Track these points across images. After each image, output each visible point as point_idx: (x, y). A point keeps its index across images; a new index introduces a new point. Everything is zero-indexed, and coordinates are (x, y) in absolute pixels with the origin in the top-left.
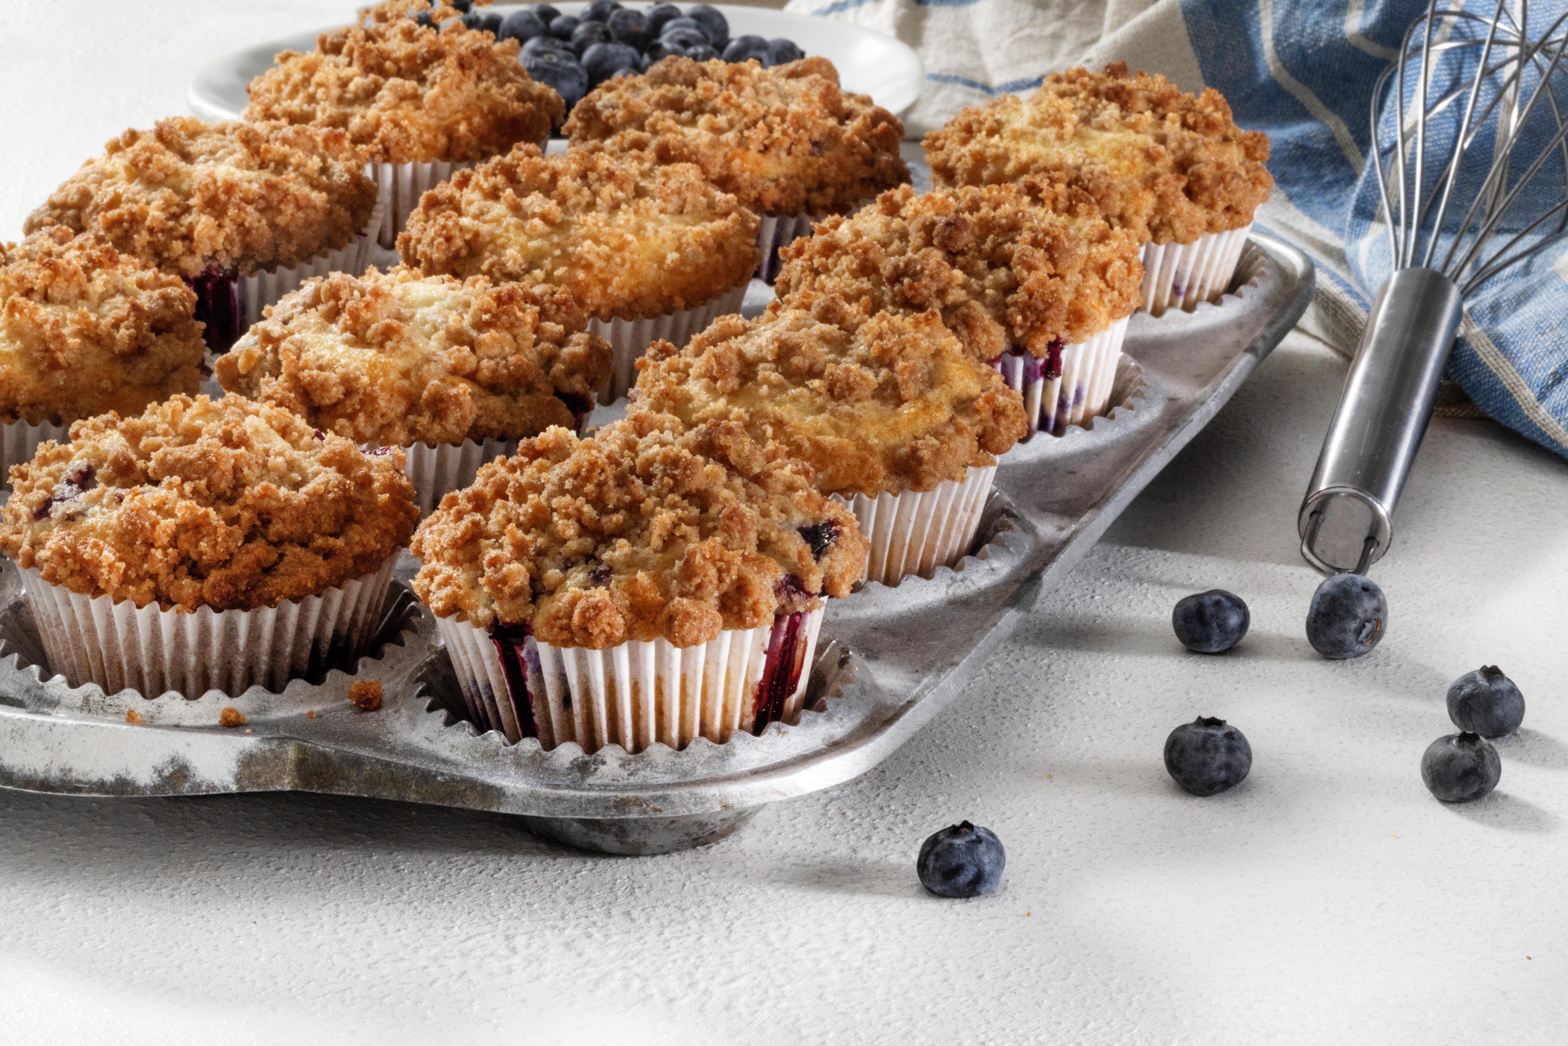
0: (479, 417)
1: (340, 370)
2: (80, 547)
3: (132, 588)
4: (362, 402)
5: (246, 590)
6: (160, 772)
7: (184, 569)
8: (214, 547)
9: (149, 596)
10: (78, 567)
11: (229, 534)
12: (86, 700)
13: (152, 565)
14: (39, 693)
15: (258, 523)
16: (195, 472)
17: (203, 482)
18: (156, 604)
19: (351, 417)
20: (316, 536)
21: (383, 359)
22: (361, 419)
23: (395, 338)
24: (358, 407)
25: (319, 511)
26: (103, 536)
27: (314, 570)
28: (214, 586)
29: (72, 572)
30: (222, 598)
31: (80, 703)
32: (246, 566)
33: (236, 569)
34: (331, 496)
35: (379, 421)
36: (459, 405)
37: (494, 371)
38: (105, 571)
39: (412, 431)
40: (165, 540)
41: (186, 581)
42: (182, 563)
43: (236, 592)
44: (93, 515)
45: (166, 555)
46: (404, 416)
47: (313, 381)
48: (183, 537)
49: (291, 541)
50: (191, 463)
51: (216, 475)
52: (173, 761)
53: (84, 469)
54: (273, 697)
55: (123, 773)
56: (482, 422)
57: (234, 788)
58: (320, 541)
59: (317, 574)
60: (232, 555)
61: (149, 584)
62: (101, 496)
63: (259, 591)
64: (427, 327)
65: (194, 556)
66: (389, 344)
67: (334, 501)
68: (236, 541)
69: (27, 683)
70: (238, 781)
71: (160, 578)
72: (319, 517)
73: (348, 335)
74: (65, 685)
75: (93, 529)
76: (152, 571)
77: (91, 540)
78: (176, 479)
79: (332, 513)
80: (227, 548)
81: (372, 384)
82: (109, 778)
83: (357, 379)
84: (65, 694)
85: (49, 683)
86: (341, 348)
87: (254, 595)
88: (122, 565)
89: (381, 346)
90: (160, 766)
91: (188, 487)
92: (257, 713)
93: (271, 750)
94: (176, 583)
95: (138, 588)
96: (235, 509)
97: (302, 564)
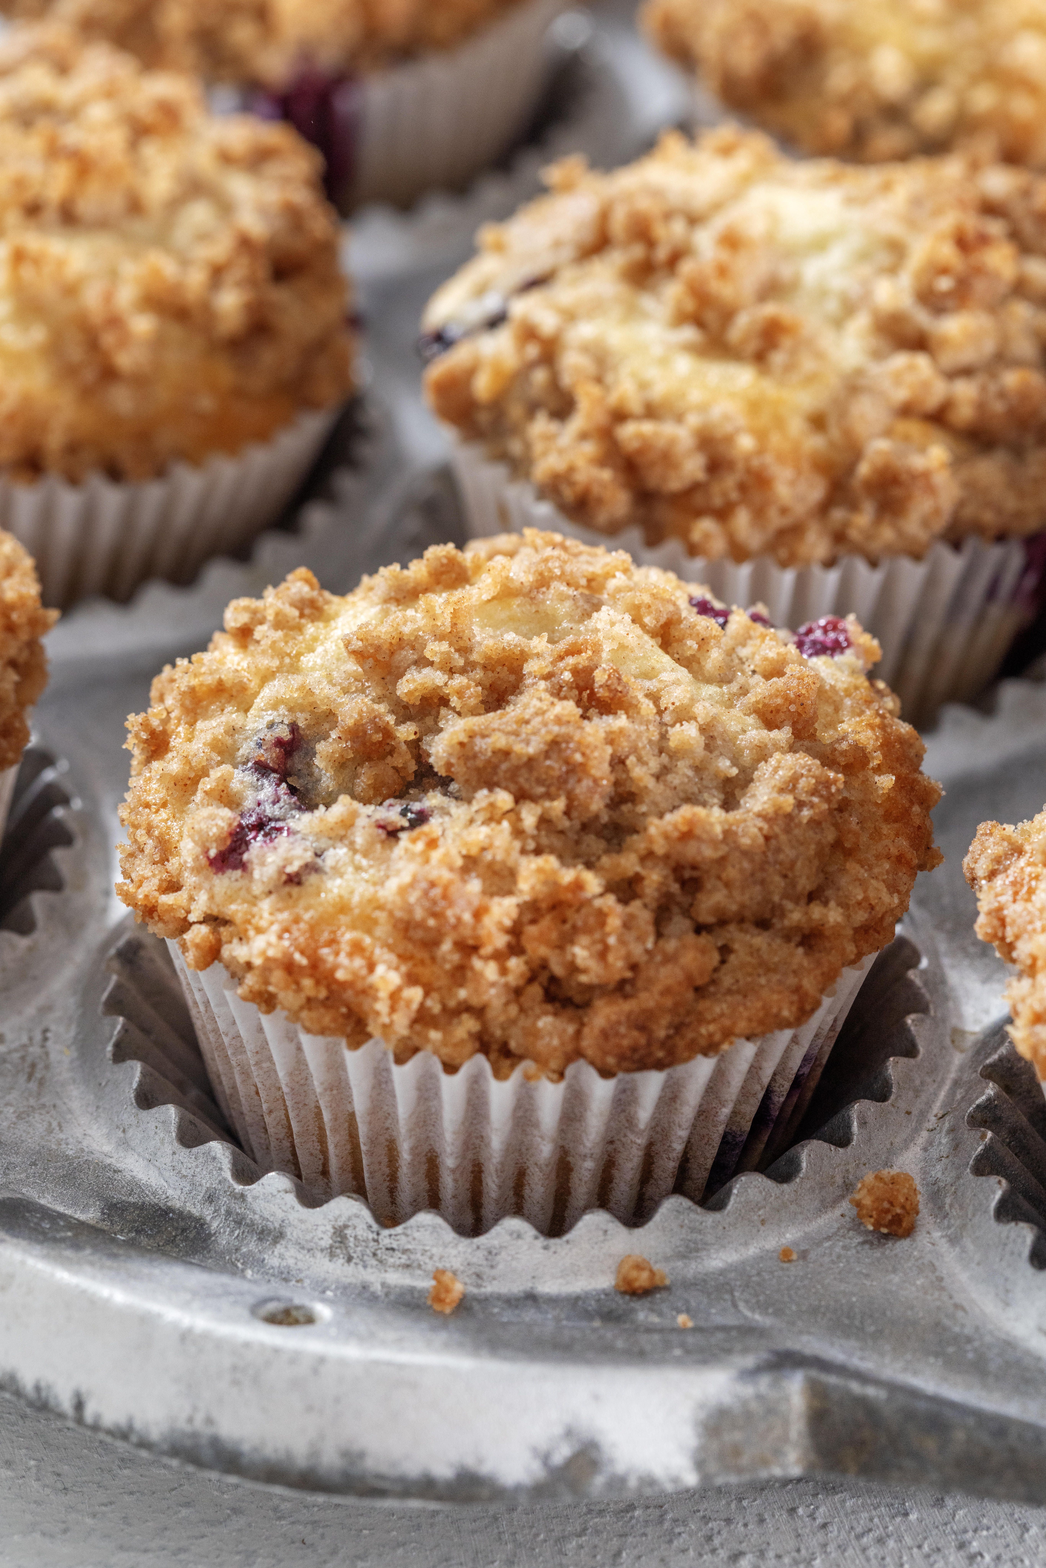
0: (961, 504)
1: (693, 420)
2: (325, 952)
3: (435, 1035)
4: (743, 488)
5: (669, 1037)
6: (545, 1459)
7: (536, 991)
8: (603, 955)
9: (469, 1047)
10: (323, 994)
11: (628, 924)
12: (340, 1234)
13: (476, 991)
14: (237, 1208)
15: (675, 888)
16: (540, 782)
17: (559, 805)
18: (481, 1061)
19: (723, 514)
20: (789, 905)
21: (769, 388)
22: (742, 520)
23: (786, 342)
24: (734, 495)
25: (789, 853)
26: (367, 924)
27: (792, 981)
28: (605, 1034)
29: (309, 1000)
30: (621, 1057)
31: (327, 1242)
32: (667, 991)
33: (647, 999)
34: (806, 813)
35: (776, 521)
36: (931, 489)
37: (981, 406)
38: (382, 1007)
39: (839, 537)
40: (501, 941)
41: (545, 1022)
42: (531, 979)
43: (649, 1044)
44: (337, 872)
45: (504, 971)
46: (824, 508)
47: (646, 446)
48: (532, 930)
49: (741, 920)
50: (531, 762)
51: (582, 788)
52: (569, 1433)
53: (284, 733)
54: (710, 1218)
55: (470, 1462)
56: (969, 512)
57: (691, 1479)
58: (795, 916)
59: (797, 989)
60: (634, 967)
61: (468, 1025)
62: (347, 824)
63: (690, 1035)
64: (832, 306)
65: (558, 969)
66: (778, 358)
67: (815, 823)
68: (641, 939)
69: (207, 1182)
70: (700, 1465)
71: (491, 1014)
72: (793, 864)
73: (689, 334)
74: (291, 1199)
75: (343, 907)
76: (475, 1001)
77: (347, 936)
78: (504, 799)
79: (812, 850)
80: (628, 956)
81: (761, 451)
82: (443, 1471)
83: (729, 439)
84: (293, 1217)
85: (255, 1188)
86: (684, 364)
87: (681, 1043)
88: (415, 994)
89: (760, 358)
90: (543, 1446)
91: (529, 817)
92: (683, 1256)
93: (759, 1397)
94: (524, 1022)
95: (446, 1033)
96: (629, 863)
97: (769, 969)
